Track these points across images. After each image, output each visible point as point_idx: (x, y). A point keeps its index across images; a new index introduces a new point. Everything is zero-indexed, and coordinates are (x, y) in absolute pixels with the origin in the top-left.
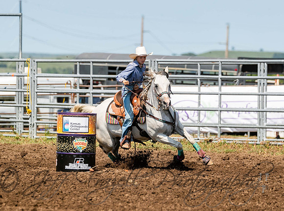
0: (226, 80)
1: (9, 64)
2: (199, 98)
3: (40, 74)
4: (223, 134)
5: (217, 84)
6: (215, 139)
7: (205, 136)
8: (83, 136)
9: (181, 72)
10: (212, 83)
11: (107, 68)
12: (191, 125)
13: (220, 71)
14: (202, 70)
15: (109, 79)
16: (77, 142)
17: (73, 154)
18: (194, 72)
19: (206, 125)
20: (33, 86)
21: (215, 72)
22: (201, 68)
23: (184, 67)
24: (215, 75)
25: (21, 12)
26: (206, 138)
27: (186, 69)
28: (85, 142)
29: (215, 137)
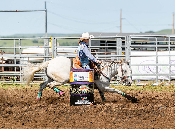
0: (173, 47)
1: (39, 41)
2: (157, 59)
3: (58, 46)
4: (172, 80)
5: (167, 50)
6: (167, 83)
7: (161, 81)
8: (86, 84)
9: (145, 43)
10: (165, 49)
11: (100, 42)
12: (152, 75)
13: (169, 42)
14: (158, 41)
15: (101, 48)
16: (82, 87)
17: (80, 95)
18: (153, 43)
19: (161, 75)
20: (54, 53)
21: (166, 43)
22: (157, 40)
23: (147, 40)
24: (166, 44)
25: (46, 9)
26: (161, 83)
27: (148, 41)
28: (87, 87)
29: (167, 82)
